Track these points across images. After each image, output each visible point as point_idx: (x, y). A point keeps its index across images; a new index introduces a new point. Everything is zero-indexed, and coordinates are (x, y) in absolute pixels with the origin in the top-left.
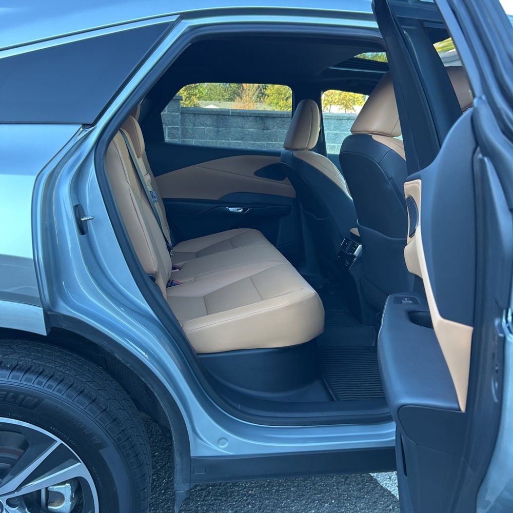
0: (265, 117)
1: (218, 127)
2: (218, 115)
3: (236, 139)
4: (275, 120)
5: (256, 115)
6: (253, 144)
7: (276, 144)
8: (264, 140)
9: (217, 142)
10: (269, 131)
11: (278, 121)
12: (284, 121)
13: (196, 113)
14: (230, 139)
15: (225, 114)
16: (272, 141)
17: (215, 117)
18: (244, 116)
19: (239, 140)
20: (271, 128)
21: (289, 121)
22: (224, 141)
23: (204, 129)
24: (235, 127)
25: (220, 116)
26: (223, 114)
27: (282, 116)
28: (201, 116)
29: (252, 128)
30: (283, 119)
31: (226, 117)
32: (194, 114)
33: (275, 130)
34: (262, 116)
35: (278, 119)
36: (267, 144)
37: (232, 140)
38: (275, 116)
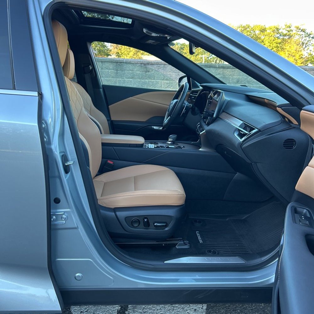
0: (147, 64)
1: (117, 70)
2: (117, 62)
3: (128, 78)
4: (154, 66)
5: (141, 63)
6: (139, 81)
7: (154, 81)
8: (146, 79)
9: (116, 80)
10: (149, 73)
11: (155, 67)
12: (159, 67)
13: (103, 61)
14: (125, 78)
15: (121, 62)
16: (151, 79)
17: (115, 64)
18: (133, 64)
19: (131, 78)
20: (151, 71)
21: (162, 66)
22: (121, 79)
23: (108, 71)
24: (128, 71)
25: (118, 63)
26: (120, 62)
27: (158, 63)
28: (106, 63)
29: (139, 71)
30: (158, 65)
31: (122, 64)
32: (102, 62)
33: (153, 72)
34: (145, 63)
35: (155, 65)
36: (148, 81)
37: (126, 78)
38: (153, 63)
